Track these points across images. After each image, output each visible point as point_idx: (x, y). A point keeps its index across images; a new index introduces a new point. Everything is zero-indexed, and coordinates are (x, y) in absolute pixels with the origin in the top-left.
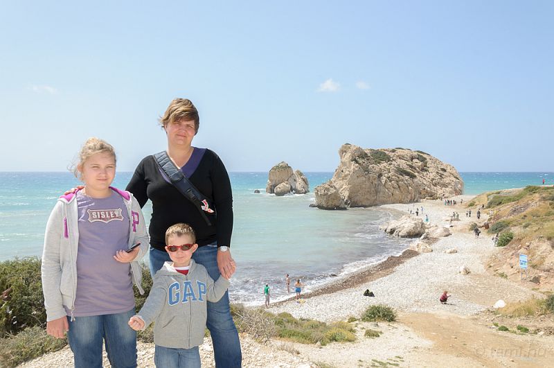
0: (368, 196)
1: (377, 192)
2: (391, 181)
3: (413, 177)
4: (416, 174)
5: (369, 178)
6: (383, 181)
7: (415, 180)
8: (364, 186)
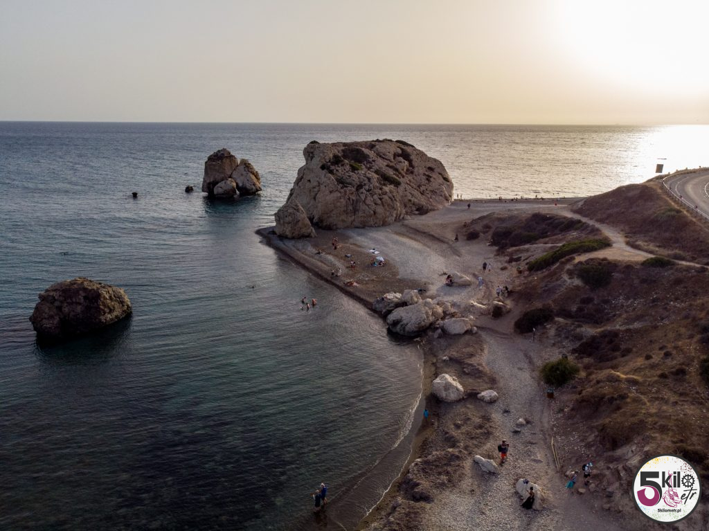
0: (343, 217)
1: (355, 211)
2: (372, 196)
3: (397, 184)
4: (401, 180)
5: (345, 192)
6: (363, 197)
7: (401, 188)
8: (339, 204)
